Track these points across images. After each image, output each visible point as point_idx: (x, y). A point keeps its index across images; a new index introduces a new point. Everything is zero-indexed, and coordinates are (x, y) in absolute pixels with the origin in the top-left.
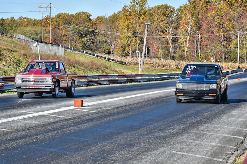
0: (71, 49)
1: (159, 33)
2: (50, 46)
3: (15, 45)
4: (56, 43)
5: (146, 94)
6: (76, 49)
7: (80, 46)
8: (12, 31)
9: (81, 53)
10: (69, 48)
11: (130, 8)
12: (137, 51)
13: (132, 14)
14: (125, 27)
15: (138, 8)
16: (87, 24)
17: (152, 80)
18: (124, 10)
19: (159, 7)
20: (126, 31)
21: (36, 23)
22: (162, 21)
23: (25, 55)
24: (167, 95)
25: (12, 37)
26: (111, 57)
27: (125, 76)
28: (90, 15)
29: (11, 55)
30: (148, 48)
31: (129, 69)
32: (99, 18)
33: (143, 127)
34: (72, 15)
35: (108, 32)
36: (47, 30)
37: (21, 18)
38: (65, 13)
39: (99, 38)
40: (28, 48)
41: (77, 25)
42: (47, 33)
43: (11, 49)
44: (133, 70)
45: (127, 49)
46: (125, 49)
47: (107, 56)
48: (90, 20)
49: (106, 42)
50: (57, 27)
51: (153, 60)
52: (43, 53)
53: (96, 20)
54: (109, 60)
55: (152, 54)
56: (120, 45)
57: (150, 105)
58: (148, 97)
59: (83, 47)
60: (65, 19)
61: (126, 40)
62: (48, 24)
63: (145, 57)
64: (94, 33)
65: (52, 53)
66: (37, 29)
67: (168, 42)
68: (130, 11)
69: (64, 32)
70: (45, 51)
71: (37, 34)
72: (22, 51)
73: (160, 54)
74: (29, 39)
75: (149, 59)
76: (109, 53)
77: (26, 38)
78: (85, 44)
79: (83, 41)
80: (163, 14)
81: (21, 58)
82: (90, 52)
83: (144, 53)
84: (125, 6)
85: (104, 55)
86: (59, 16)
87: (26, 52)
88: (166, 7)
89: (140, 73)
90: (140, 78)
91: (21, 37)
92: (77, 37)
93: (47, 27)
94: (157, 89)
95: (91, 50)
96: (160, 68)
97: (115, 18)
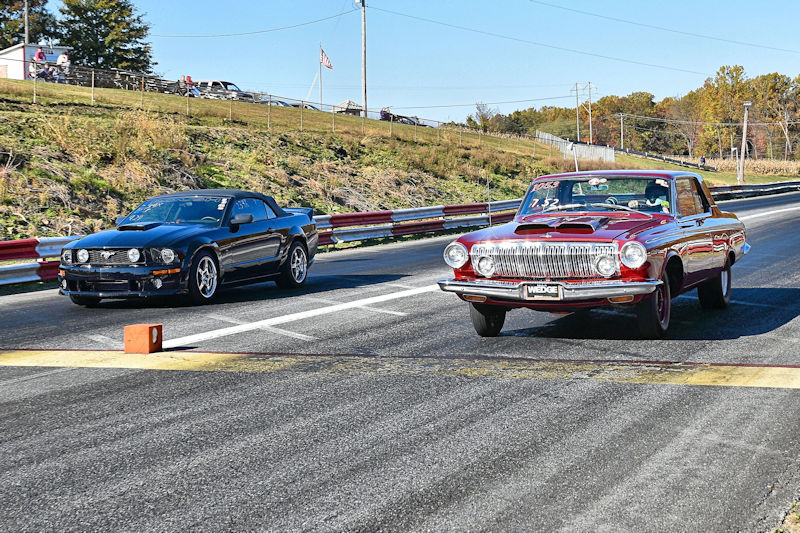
0: (624, 150)
1: (767, 118)
2: (592, 147)
3: (539, 150)
4: (600, 142)
5: (753, 216)
6: (633, 150)
7: (638, 145)
8: (531, 129)
9: (641, 156)
10: (621, 150)
11: (717, 81)
12: (733, 149)
13: (721, 91)
14: (710, 111)
15: (729, 81)
16: (648, 110)
17: (761, 194)
18: (707, 85)
19: (764, 78)
20: (711, 118)
21: (567, 114)
22: (770, 99)
23: (553, 164)
24: (788, 217)
25: (533, 137)
26: (690, 160)
27: (716, 189)
28: (653, 96)
29: (533, 166)
30: (748, 143)
31: (721, 178)
32: (667, 100)
33: (755, 270)
34: (624, 99)
35: (683, 122)
36: (586, 123)
37: (544, 109)
38: (612, 96)
39: (668, 132)
40: (558, 152)
41: (632, 113)
42: (585, 128)
43: (533, 156)
44: (726, 178)
45: (715, 146)
46: (711, 146)
47: (683, 159)
48: (653, 104)
49: (680, 137)
50: (601, 119)
51: (758, 162)
52: (582, 160)
53: (663, 103)
54: (687, 165)
55: (756, 154)
56: (703, 141)
57: (763, 234)
58: (755, 221)
59: (644, 146)
60: (615, 106)
61: (712, 133)
62: (587, 114)
63: (746, 157)
64: (661, 125)
65: (595, 159)
66: (569, 122)
67: (782, 132)
68: (716, 86)
69: (613, 126)
70: (583, 156)
71: (570, 131)
72: (550, 159)
73: (770, 152)
74: (560, 139)
75: (753, 161)
76: (686, 154)
77: (555, 138)
78: (647, 142)
79: (642, 138)
80: (772, 88)
81: (548, 169)
82: (655, 154)
83: (743, 151)
84: (709, 79)
85: (677, 158)
86: (603, 101)
87: (555, 159)
88: (776, 76)
89: (739, 184)
90: (740, 191)
91: (547, 136)
92: (634, 133)
93: (586, 118)
94: (770, 208)
95: (656, 150)
96: (771, 173)
97: (693, 99)
